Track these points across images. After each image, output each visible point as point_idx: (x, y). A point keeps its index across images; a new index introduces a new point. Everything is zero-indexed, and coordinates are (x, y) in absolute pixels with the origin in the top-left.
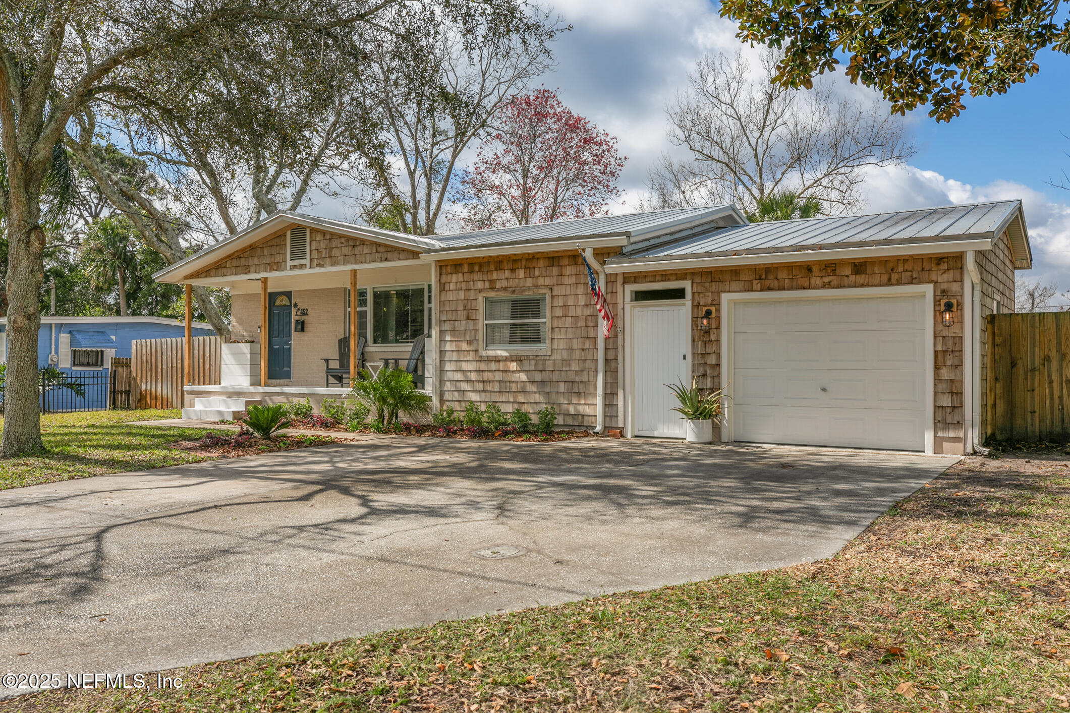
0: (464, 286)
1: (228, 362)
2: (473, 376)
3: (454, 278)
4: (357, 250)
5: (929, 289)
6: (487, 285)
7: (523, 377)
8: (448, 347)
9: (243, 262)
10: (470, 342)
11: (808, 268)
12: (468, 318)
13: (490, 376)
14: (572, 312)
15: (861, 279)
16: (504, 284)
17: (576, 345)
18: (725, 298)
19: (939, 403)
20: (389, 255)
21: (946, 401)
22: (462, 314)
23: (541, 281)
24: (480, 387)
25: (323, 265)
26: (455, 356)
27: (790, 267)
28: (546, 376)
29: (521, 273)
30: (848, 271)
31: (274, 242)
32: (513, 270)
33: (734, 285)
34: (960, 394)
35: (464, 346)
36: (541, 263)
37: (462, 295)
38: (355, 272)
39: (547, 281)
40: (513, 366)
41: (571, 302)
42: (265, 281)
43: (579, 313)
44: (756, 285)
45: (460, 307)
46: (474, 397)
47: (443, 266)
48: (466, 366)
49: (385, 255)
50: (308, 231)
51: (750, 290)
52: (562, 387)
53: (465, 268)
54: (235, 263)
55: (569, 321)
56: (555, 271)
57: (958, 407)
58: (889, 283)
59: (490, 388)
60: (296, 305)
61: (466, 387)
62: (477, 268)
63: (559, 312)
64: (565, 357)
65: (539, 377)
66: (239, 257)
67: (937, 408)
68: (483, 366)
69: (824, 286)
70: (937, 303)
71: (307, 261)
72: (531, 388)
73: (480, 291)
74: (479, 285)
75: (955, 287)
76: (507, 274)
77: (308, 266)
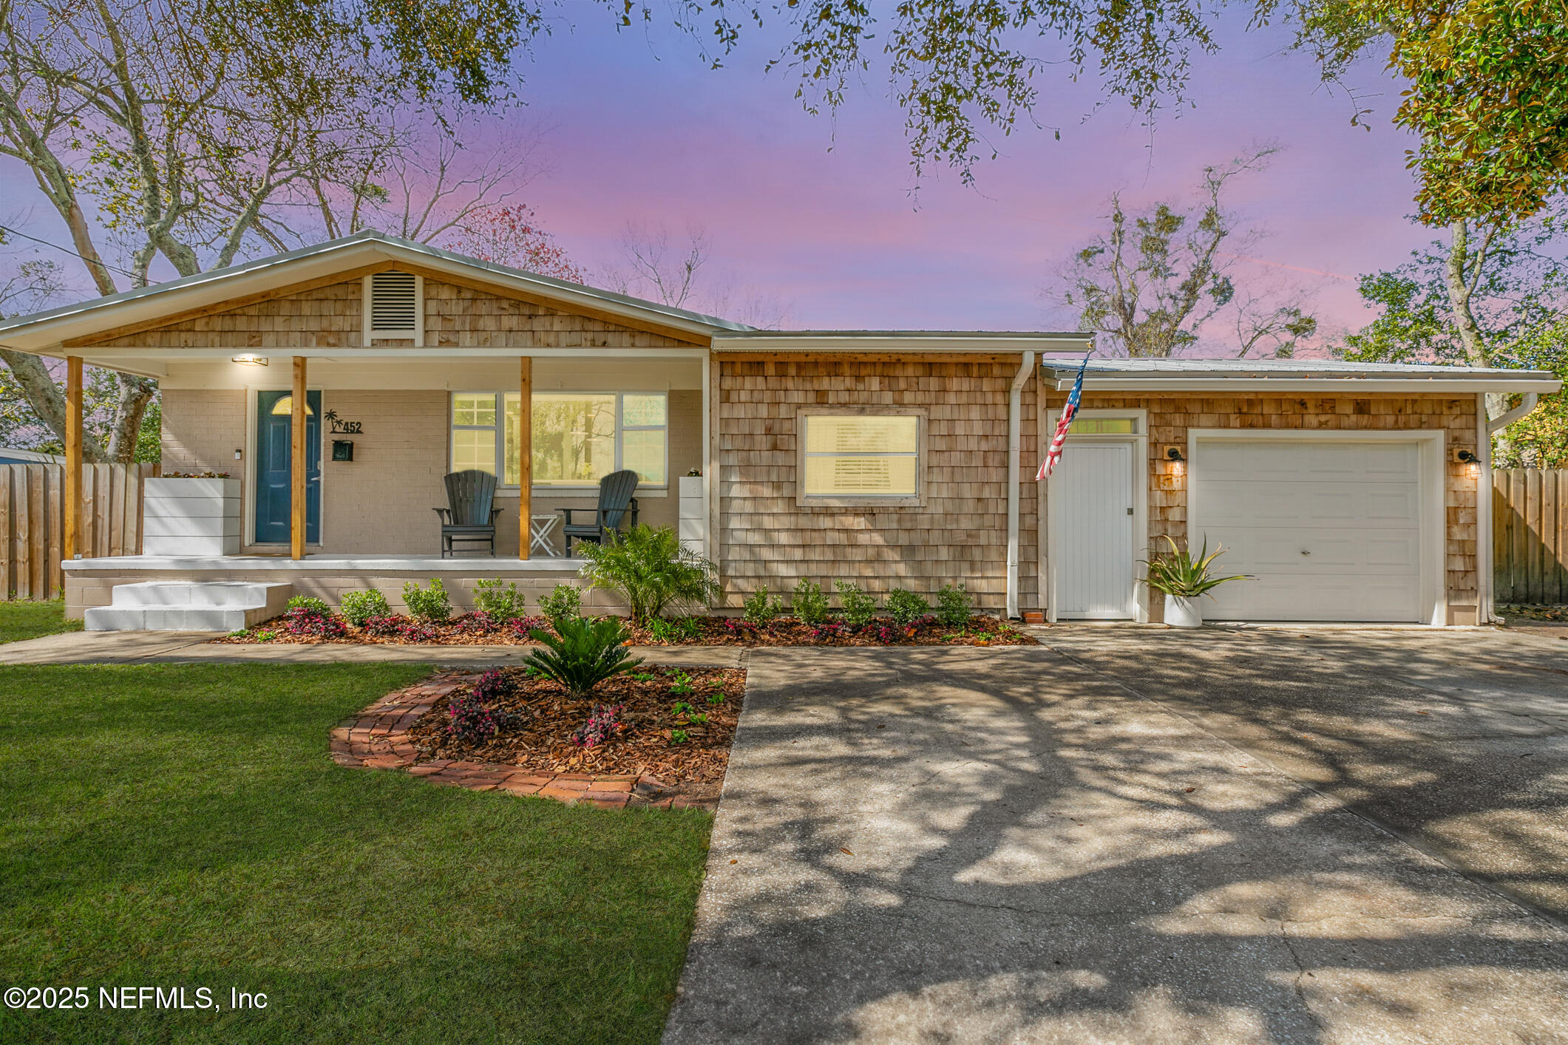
0: (768, 397)
1: (161, 512)
2: (784, 538)
3: (748, 383)
4: (538, 324)
5: (1440, 434)
6: (811, 398)
7: (878, 539)
8: (736, 491)
9: (241, 324)
10: (777, 485)
11: (1301, 402)
12: (774, 448)
13: (816, 538)
14: (962, 444)
15: (1365, 420)
16: (844, 397)
17: (968, 492)
18: (1193, 434)
19: (1452, 568)
20: (610, 338)
21: (1459, 565)
22: (763, 442)
23: (908, 397)
24: (798, 554)
25: (456, 345)
26: (749, 507)
27: (1279, 400)
28: (916, 538)
29: (875, 384)
30: (1349, 409)
31: (329, 293)
32: (858, 378)
33: (1204, 419)
34: (1473, 557)
35: (767, 492)
36: (910, 371)
37: (763, 411)
38: (527, 361)
39: (920, 398)
40: (860, 523)
41: (960, 429)
42: (300, 364)
43: (973, 445)
44: (1234, 420)
45: (760, 429)
46: (783, 570)
47: (728, 364)
48: (768, 523)
49: (601, 338)
50: (419, 281)
51: (1227, 426)
52: (944, 554)
53: (770, 370)
54: (218, 324)
55: (956, 458)
56: (934, 383)
57: (1472, 570)
58: (1396, 427)
59: (815, 555)
60: (331, 415)
61: (767, 554)
62: (792, 371)
63: (941, 444)
64: (950, 508)
65: (904, 539)
66: (233, 316)
67: (1450, 572)
68: (804, 522)
69: (1321, 426)
70: (1449, 452)
71: (417, 334)
72: (891, 555)
73: (799, 406)
74: (797, 397)
75: (1468, 435)
76: (849, 382)
77: (419, 341)
